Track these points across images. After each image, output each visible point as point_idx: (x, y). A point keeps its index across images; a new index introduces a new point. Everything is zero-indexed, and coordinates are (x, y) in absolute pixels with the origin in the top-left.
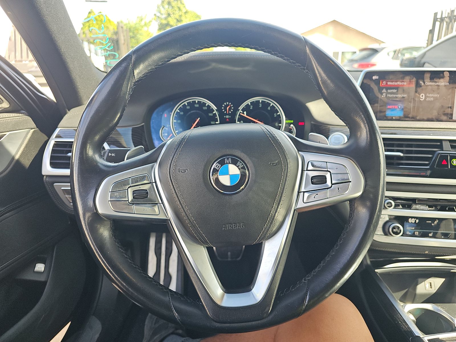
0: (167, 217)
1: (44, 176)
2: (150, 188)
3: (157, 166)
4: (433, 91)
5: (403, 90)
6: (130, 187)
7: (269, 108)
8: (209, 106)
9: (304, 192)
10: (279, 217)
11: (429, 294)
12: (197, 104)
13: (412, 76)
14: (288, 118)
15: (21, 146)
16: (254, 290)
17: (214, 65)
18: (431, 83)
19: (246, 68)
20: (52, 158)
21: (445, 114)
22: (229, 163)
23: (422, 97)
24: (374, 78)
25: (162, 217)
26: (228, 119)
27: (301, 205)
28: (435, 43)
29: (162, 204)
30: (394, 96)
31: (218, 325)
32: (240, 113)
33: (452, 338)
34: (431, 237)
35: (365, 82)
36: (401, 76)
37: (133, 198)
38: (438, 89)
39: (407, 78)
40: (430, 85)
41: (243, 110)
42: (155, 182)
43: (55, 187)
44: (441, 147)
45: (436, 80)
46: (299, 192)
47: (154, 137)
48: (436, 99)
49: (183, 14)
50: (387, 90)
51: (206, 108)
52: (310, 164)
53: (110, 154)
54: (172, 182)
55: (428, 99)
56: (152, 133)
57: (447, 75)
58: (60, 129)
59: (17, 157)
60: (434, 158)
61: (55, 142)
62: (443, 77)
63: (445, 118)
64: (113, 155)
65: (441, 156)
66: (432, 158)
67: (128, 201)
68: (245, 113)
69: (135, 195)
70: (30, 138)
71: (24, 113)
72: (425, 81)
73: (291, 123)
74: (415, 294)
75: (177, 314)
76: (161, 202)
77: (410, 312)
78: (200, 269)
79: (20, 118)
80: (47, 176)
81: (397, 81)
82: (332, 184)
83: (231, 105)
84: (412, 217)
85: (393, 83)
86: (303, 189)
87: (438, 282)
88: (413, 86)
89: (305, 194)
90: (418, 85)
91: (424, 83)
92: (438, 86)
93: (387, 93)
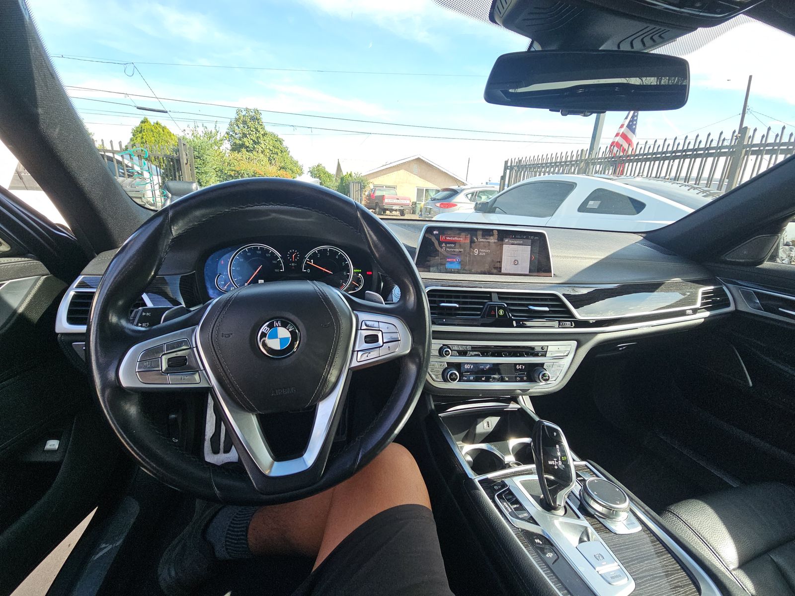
0: (209, 384)
1: (58, 334)
2: (189, 355)
3: (198, 329)
4: (485, 247)
5: (460, 245)
6: (165, 354)
7: (337, 257)
8: (273, 253)
9: (358, 351)
10: (332, 378)
11: (487, 433)
12: (259, 250)
13: (467, 233)
14: (355, 267)
15: (26, 296)
16: (305, 456)
17: (274, 215)
18: (483, 240)
19: (309, 220)
20: (70, 312)
21: (495, 268)
22: (279, 326)
23: (476, 251)
24: (435, 232)
25: (204, 385)
26: (293, 267)
27: (355, 364)
28: (506, 189)
29: (204, 371)
30: (453, 250)
31: (265, 497)
32: (307, 261)
33: (499, 476)
34: (484, 381)
35: (427, 236)
36: (458, 232)
37: (168, 366)
38: (489, 245)
39: (463, 234)
40: (482, 241)
41: (310, 258)
42: (197, 347)
43: (74, 346)
44: (490, 299)
45: (486, 237)
46: (353, 351)
47: (208, 286)
48: (487, 254)
49: (261, 136)
50: (446, 245)
51: (270, 255)
52: (363, 323)
53: (144, 314)
54: (214, 348)
55: (481, 254)
56: (206, 281)
57: (496, 233)
58: (83, 276)
59: (20, 310)
60: (484, 309)
61: (76, 292)
62: (493, 235)
63: (495, 271)
64: (148, 314)
65: (490, 307)
66: (483, 308)
67: (161, 370)
68: (312, 261)
69: (170, 363)
70: (41, 286)
71: (33, 256)
72: (478, 237)
73: (359, 273)
74: (475, 434)
75: (218, 492)
76: (202, 368)
77: (467, 453)
78: (247, 439)
79: (25, 263)
80: (62, 334)
81: (454, 237)
82: (383, 343)
83: (297, 252)
84: (468, 363)
85: (451, 239)
86: (357, 349)
87: (494, 421)
88: (468, 241)
89: (359, 353)
90: (472, 242)
91: (477, 239)
92: (489, 242)
93: (446, 247)
